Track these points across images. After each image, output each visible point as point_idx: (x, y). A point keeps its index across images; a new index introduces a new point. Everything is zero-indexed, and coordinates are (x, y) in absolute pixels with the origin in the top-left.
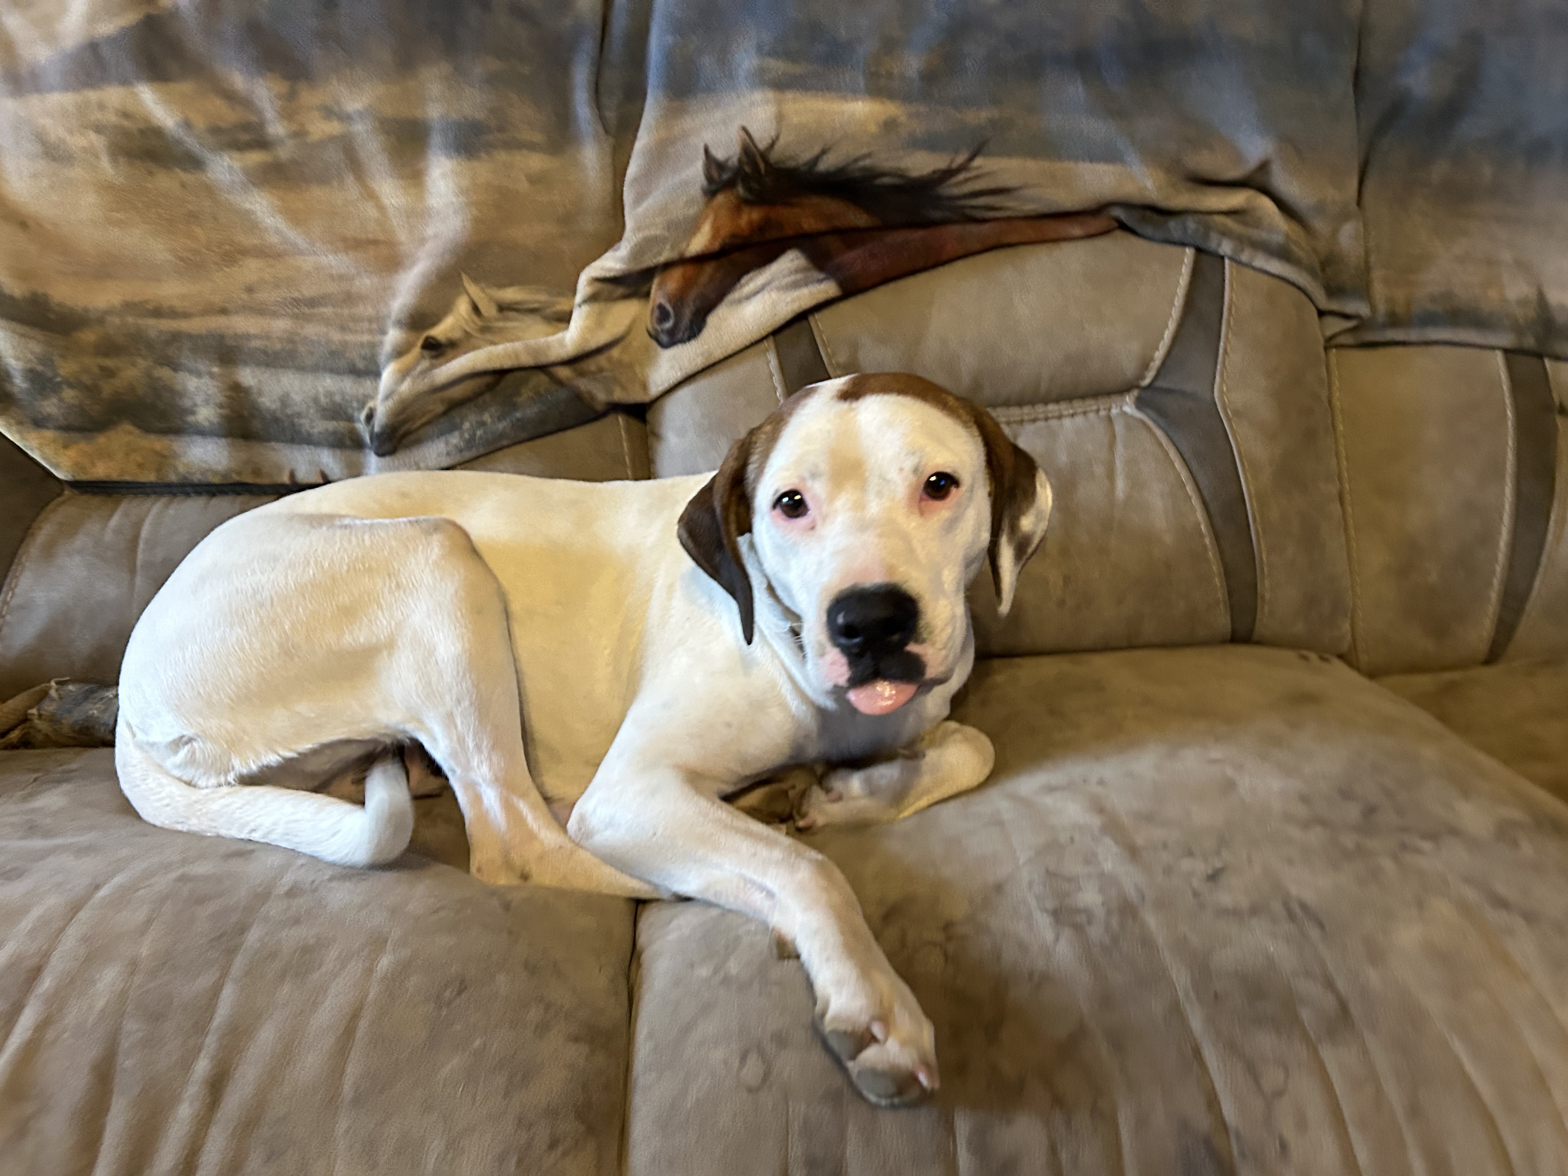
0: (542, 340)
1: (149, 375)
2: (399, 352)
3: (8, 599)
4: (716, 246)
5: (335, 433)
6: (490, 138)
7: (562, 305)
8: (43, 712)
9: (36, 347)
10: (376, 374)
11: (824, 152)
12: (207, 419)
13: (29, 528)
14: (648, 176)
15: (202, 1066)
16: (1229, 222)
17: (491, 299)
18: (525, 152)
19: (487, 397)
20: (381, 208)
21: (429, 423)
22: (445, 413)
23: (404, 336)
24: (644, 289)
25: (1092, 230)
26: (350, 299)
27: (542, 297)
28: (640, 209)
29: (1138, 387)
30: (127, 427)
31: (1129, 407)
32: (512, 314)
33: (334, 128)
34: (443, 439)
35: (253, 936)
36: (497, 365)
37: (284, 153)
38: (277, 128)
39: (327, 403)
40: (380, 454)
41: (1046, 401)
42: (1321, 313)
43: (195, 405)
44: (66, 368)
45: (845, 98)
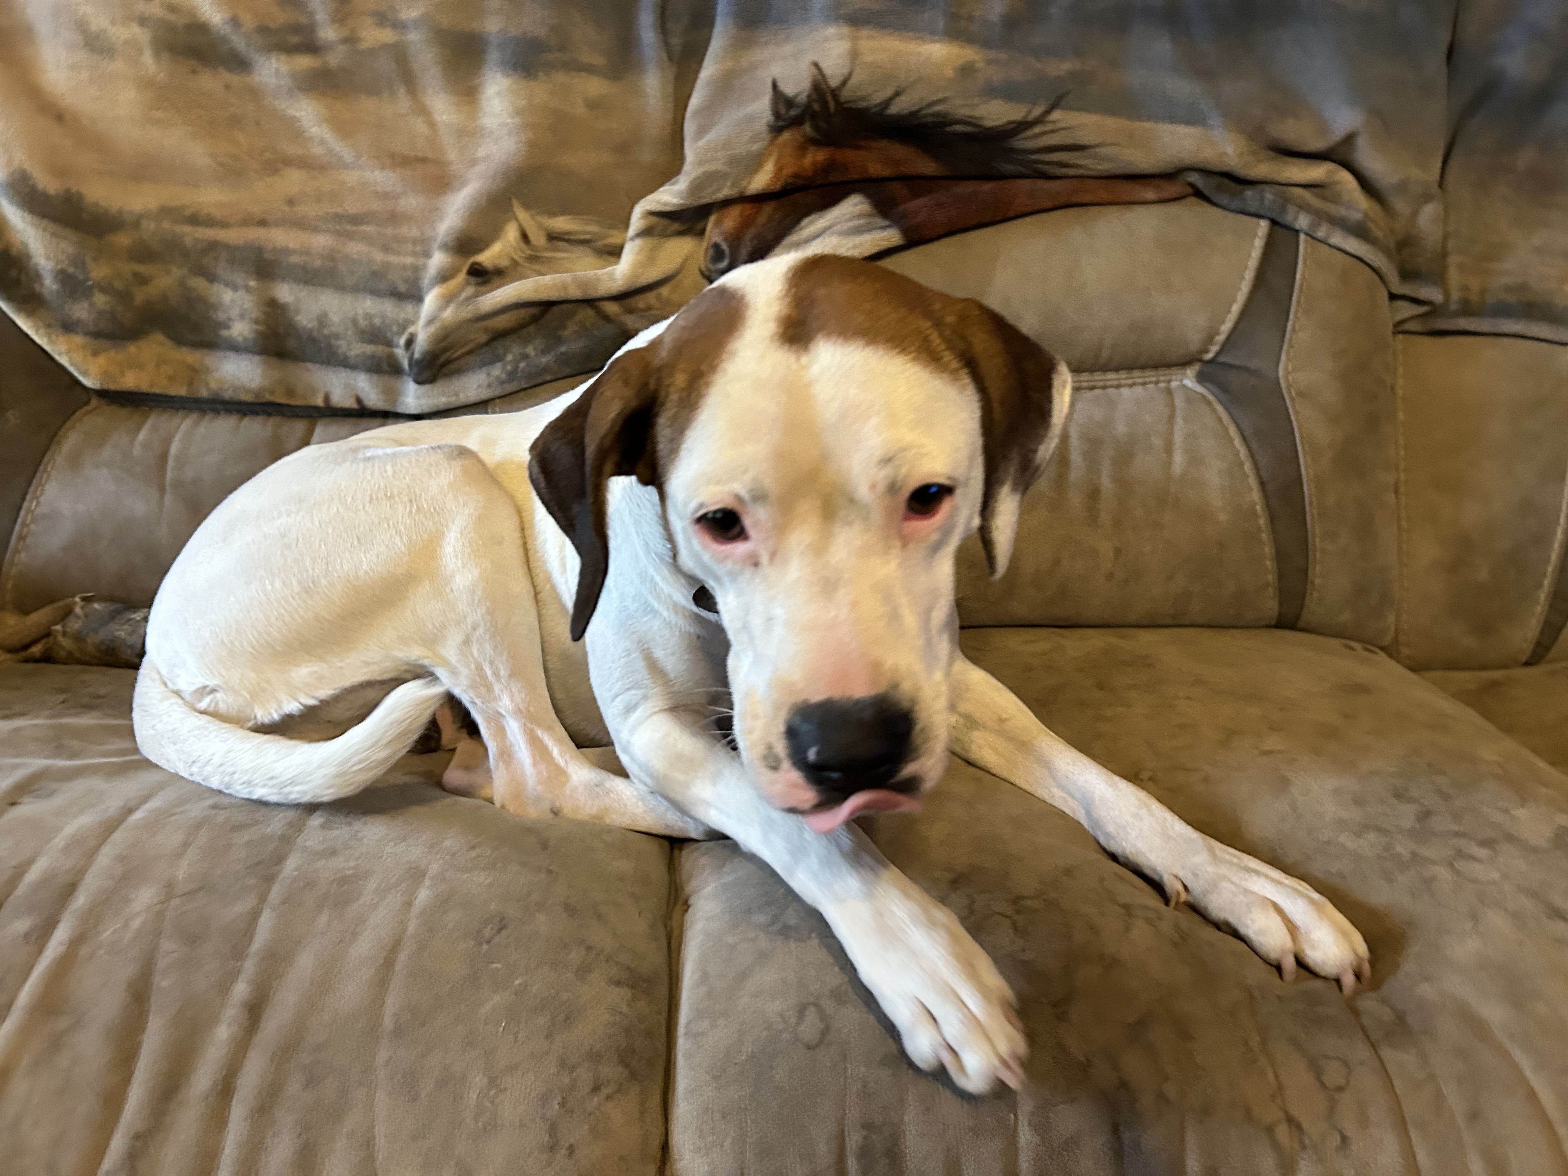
0: (591, 273)
1: (182, 283)
2: (444, 277)
3: (33, 508)
4: (778, 186)
5: (373, 357)
6: (550, 57)
7: (613, 239)
8: (68, 630)
9: (68, 248)
10: (418, 298)
11: (897, 94)
12: (240, 334)
13: (55, 435)
14: (710, 110)
15: (241, 990)
16: (1306, 195)
17: (541, 226)
18: (584, 74)
19: (532, 328)
20: (432, 125)
21: (470, 353)
22: (488, 343)
23: (449, 260)
24: (699, 226)
25: (1166, 195)
26: (394, 218)
27: (593, 228)
28: (701, 143)
29: (1200, 360)
30: (160, 337)
31: (1190, 382)
32: (562, 244)
33: (387, 36)
34: (485, 369)
35: (291, 865)
36: (544, 296)
37: (335, 59)
38: (328, 33)
39: (366, 326)
40: (419, 382)
41: (1104, 369)
42: (1393, 297)
43: (229, 319)
44: (99, 272)
45: (922, 39)
